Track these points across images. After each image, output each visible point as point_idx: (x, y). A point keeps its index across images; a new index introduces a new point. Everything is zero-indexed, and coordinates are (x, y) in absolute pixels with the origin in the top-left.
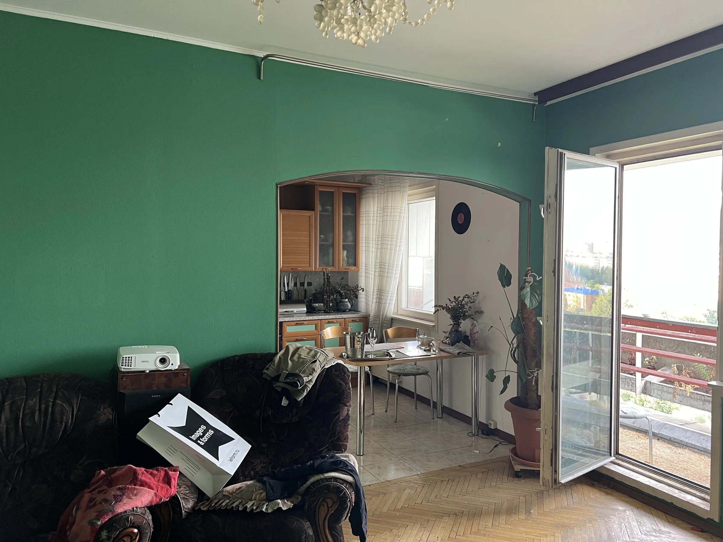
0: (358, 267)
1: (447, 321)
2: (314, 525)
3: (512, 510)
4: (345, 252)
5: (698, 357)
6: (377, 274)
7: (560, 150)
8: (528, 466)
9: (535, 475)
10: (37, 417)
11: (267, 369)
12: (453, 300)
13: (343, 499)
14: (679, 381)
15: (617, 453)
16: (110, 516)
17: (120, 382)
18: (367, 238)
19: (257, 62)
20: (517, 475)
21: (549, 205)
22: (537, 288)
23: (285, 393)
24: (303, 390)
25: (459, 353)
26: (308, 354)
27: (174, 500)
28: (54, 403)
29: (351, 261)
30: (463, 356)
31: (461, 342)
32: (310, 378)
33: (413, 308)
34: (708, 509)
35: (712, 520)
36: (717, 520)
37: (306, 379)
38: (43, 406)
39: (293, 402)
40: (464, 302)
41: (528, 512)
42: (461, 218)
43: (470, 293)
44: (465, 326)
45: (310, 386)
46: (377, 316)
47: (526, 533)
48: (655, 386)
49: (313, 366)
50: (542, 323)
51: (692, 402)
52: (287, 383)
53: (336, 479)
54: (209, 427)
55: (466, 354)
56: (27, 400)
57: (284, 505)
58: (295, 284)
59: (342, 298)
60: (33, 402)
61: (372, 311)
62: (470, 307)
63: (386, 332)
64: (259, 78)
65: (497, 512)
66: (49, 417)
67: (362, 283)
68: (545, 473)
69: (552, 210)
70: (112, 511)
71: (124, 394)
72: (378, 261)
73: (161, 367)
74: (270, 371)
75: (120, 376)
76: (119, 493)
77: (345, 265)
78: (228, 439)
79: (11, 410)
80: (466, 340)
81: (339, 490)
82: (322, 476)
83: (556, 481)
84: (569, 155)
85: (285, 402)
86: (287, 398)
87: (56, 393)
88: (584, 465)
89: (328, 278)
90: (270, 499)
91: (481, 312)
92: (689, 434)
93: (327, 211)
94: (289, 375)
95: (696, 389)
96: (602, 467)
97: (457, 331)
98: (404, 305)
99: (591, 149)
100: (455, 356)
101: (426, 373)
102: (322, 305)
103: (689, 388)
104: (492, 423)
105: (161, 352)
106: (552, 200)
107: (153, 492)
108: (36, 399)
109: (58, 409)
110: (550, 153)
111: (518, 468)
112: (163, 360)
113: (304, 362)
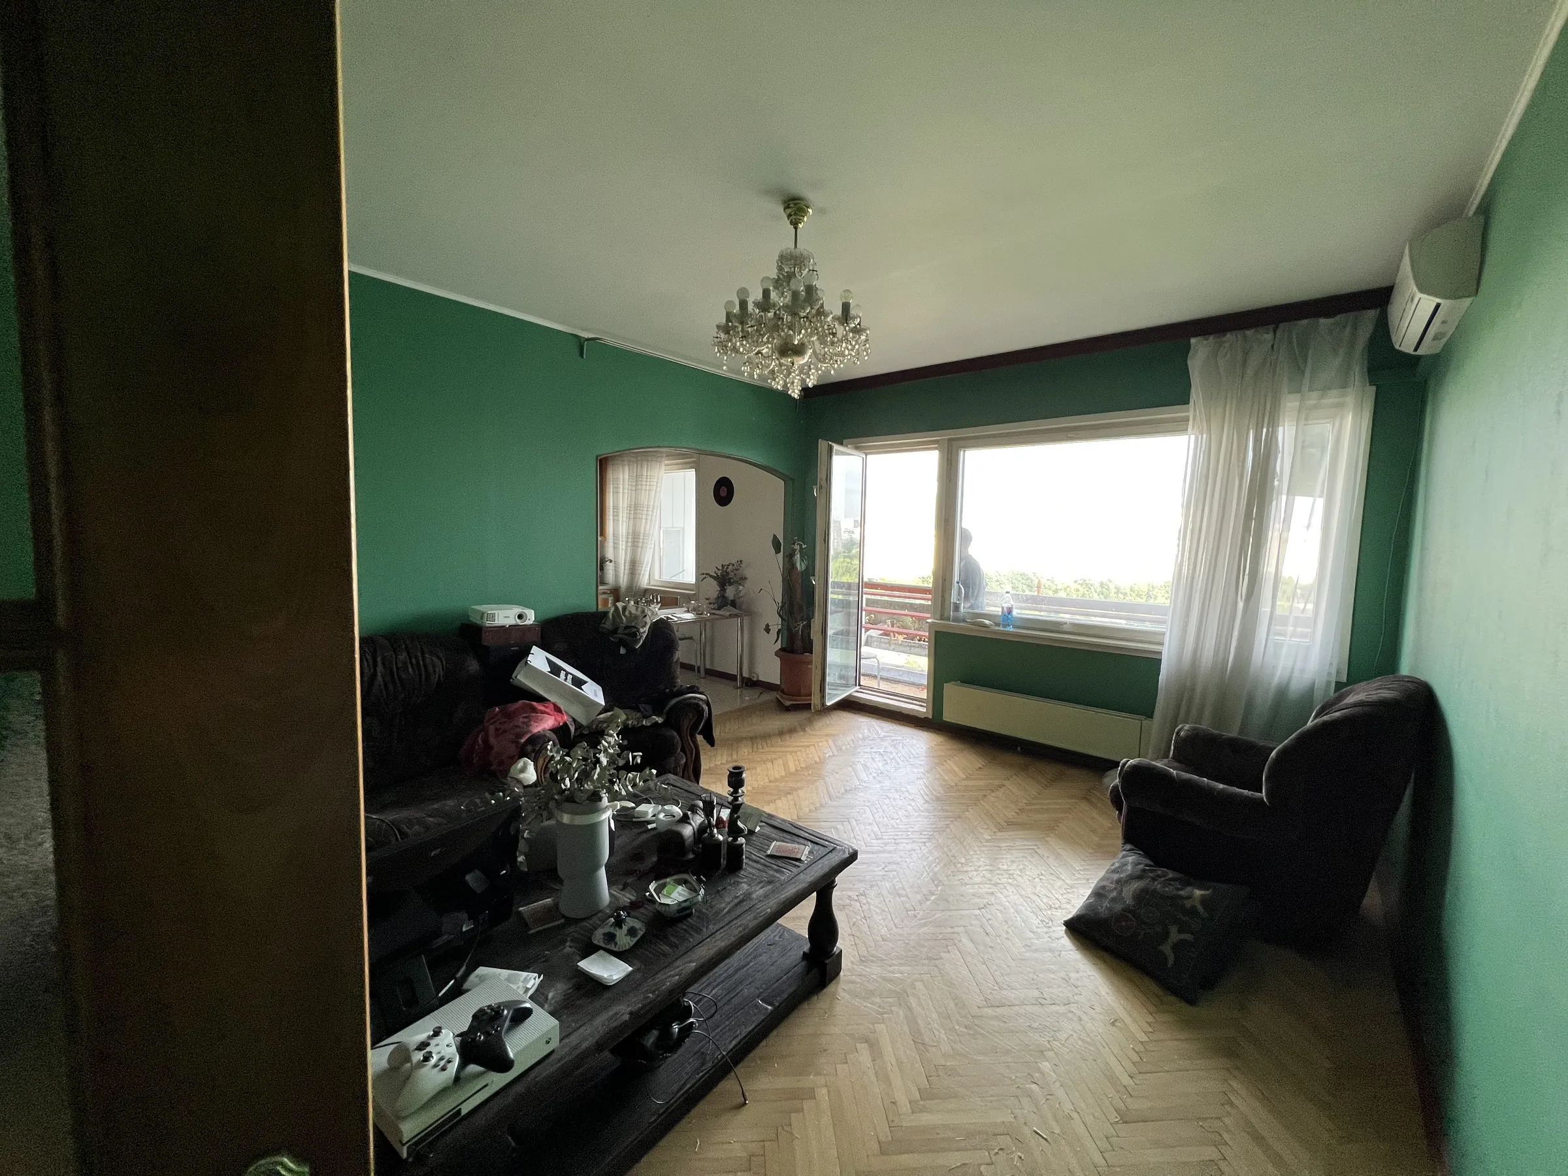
0: (605, 538)
1: (713, 589)
2: (679, 734)
3: (792, 731)
5: (906, 612)
7: (830, 443)
8: (796, 701)
9: (808, 706)
10: (410, 670)
11: (604, 623)
12: (720, 568)
13: (700, 712)
14: (893, 632)
15: (859, 685)
16: (529, 735)
17: (483, 634)
19: (580, 341)
20: (788, 709)
21: (821, 487)
22: (810, 556)
23: (622, 642)
24: (640, 639)
25: (730, 615)
26: (637, 610)
27: (565, 724)
28: (423, 657)
30: (733, 617)
31: (729, 606)
32: (645, 629)
34: (925, 711)
35: (928, 718)
36: (931, 717)
37: (642, 630)
38: (414, 661)
39: (631, 650)
40: (729, 570)
41: (804, 730)
42: (723, 492)
43: (734, 562)
44: (730, 592)
45: (645, 636)
47: (808, 742)
48: (875, 639)
49: (645, 619)
50: (814, 583)
51: (902, 648)
52: (626, 634)
53: (695, 698)
54: (567, 673)
55: (736, 616)
57: (660, 720)
60: (403, 656)
62: (735, 574)
64: (581, 355)
65: (781, 733)
66: (423, 670)
67: (610, 555)
68: (815, 700)
69: (824, 490)
70: (531, 732)
71: (487, 648)
72: (631, 531)
73: (519, 622)
74: (608, 625)
75: (483, 631)
76: (526, 720)
79: (384, 664)
80: (733, 604)
81: (698, 705)
82: (682, 697)
83: (823, 704)
84: (836, 447)
85: (623, 651)
86: (624, 647)
87: (422, 648)
88: (840, 695)
90: (646, 717)
91: (746, 578)
92: (901, 673)
94: (626, 628)
95: (904, 639)
96: (850, 695)
97: (723, 597)
98: (657, 577)
99: (845, 441)
100: (727, 618)
101: (691, 638)
103: (901, 638)
104: (754, 675)
105: (518, 610)
106: (824, 484)
107: (553, 717)
108: (405, 654)
109: (428, 661)
110: (822, 445)
111: (788, 703)
112: (520, 617)
113: (636, 617)
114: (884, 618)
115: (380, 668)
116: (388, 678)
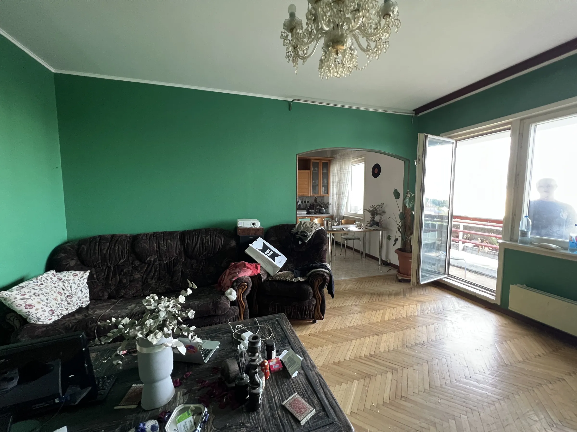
0: (329, 195)
1: (369, 217)
2: (313, 289)
3: (397, 294)
4: (323, 188)
5: (492, 234)
6: (337, 197)
7: (425, 134)
8: (404, 277)
9: (408, 281)
10: (209, 243)
11: (293, 229)
12: (372, 207)
13: (325, 279)
14: (481, 246)
15: (448, 274)
16: (237, 278)
17: (238, 231)
18: (333, 182)
19: (289, 104)
20: (400, 281)
21: (419, 160)
22: (412, 199)
23: (300, 239)
24: (307, 238)
26: (309, 224)
27: (259, 275)
28: (215, 238)
29: (326, 192)
30: (375, 231)
31: (375, 225)
32: (311, 233)
33: (353, 212)
34: (495, 299)
35: (497, 304)
36: (499, 304)
37: (309, 234)
38: (212, 239)
39: (303, 243)
40: (377, 208)
41: (405, 295)
42: (376, 171)
43: (380, 204)
44: (377, 218)
45: (311, 237)
46: (337, 216)
47: (404, 303)
48: (469, 248)
49: (312, 229)
50: (414, 214)
51: (488, 255)
52: (301, 235)
53: (322, 271)
54: (271, 250)
55: (377, 230)
56: (206, 236)
57: (301, 280)
58: (302, 202)
59: (321, 208)
60: (208, 237)
61: (335, 214)
62: (380, 210)
63: (341, 222)
64: (290, 110)
65: (390, 294)
66: (214, 243)
67: (331, 201)
68: (413, 279)
69: (421, 162)
70: (238, 276)
71: (239, 236)
72: (338, 191)
73: (253, 226)
74: (294, 230)
75: (238, 229)
76: (239, 270)
77: (323, 193)
78: (278, 255)
79: (201, 240)
80: (377, 224)
81: (323, 275)
82: (316, 270)
83: (418, 283)
84: (429, 136)
85: (300, 243)
86: (301, 241)
87: (216, 235)
88: (432, 278)
89: (316, 199)
90: (295, 277)
91: (385, 212)
92: (485, 270)
93: (315, 170)
94: (302, 232)
95: (490, 250)
96: (441, 279)
97: (373, 220)
98: (349, 211)
99: (441, 135)
100: (372, 231)
101: (359, 239)
102: (313, 210)
103: (487, 249)
104: (388, 260)
105: (252, 221)
106: (421, 158)
107: (251, 271)
108: (209, 236)
109: (217, 240)
110: (420, 136)
111: (400, 278)
112: (253, 224)
113: (308, 227)
114: (476, 236)
115: (199, 241)
116: (201, 246)
